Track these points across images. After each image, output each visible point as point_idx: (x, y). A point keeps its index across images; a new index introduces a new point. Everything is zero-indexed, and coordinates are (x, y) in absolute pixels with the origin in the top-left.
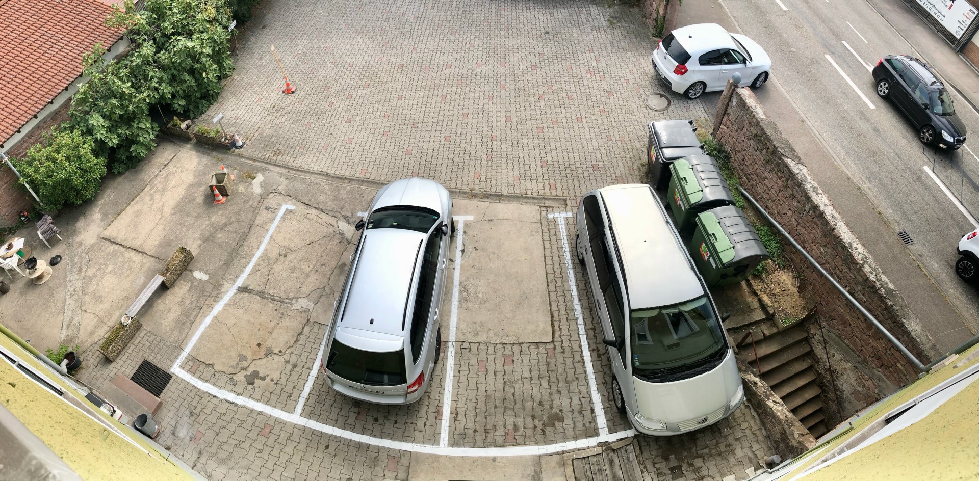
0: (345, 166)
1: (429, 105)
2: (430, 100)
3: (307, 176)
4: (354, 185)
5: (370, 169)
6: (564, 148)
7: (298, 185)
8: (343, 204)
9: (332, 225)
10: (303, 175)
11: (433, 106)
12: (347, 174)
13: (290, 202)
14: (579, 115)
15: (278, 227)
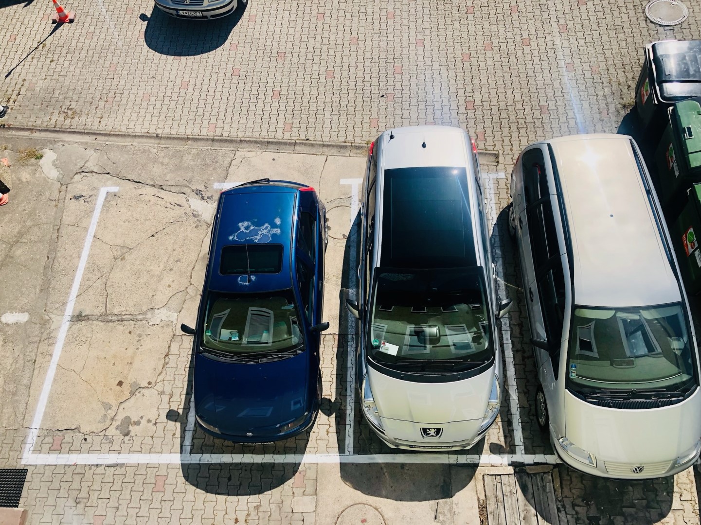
0: (184, 121)
1: (299, 28)
2: (300, 21)
3: (127, 142)
4: (201, 146)
5: (220, 122)
6: (500, 82)
7: (115, 155)
8: (190, 174)
9: (179, 205)
10: (120, 141)
11: (305, 30)
12: (189, 132)
13: (109, 182)
14: (525, 36)
15: (102, 220)
